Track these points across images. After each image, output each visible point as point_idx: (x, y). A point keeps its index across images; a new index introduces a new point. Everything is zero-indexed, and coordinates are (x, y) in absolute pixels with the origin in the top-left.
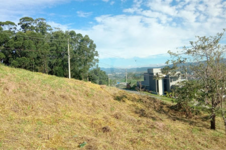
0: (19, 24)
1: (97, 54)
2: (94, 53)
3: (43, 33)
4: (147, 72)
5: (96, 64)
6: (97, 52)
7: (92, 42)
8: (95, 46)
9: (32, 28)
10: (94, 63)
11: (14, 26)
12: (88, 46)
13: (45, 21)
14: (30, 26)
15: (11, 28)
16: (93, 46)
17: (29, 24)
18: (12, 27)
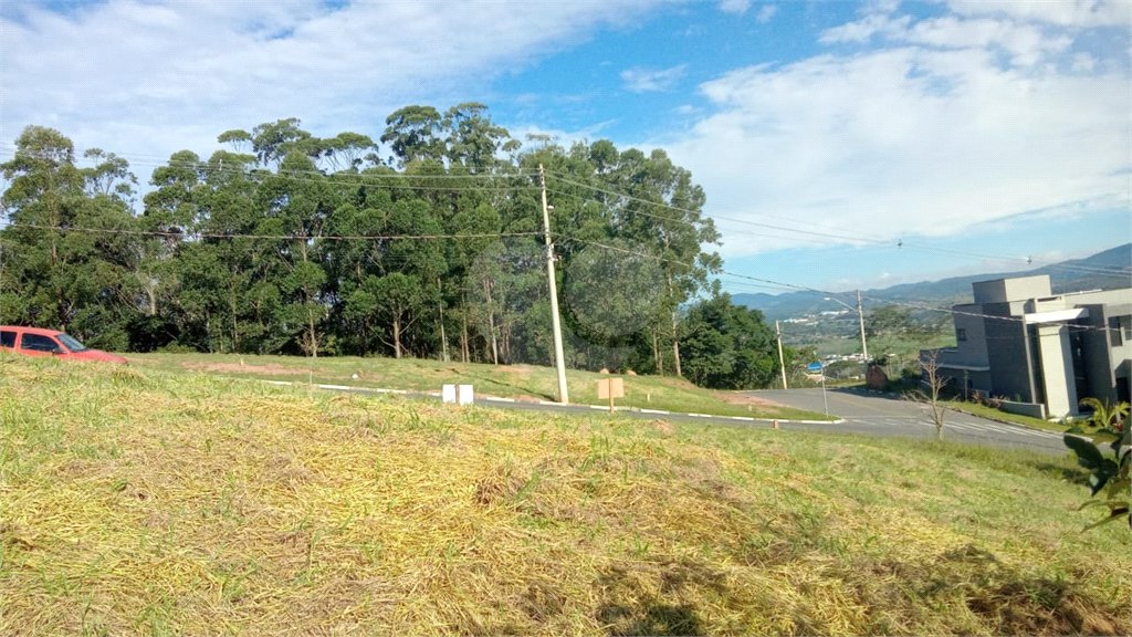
0: (383, 139)
1: (710, 234)
2: (698, 226)
3: (480, 164)
4: (972, 300)
5: (711, 277)
6: (710, 222)
7: (684, 179)
8: (699, 195)
9: (436, 148)
10: (701, 276)
11: (370, 150)
12: (667, 198)
13: (484, 115)
14: (427, 139)
15: (359, 161)
16: (691, 198)
17: (423, 132)
18: (362, 154)
